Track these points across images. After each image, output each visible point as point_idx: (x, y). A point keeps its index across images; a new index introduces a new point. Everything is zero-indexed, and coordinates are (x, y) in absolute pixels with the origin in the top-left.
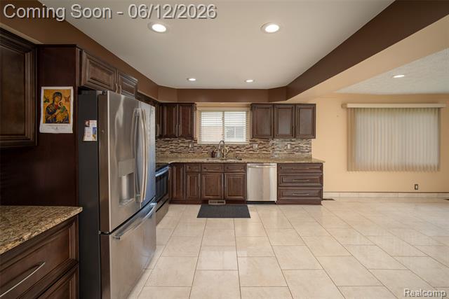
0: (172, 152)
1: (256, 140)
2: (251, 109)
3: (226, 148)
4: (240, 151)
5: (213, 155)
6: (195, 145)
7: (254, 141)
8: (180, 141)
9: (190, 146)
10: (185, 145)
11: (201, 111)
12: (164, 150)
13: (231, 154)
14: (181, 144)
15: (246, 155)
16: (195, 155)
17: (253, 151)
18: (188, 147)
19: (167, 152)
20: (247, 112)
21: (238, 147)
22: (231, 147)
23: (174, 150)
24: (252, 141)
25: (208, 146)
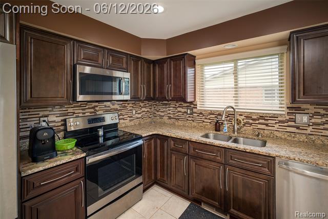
0: (170, 118)
1: (304, 106)
2: (289, 49)
3: (241, 118)
4: (267, 125)
5: (218, 127)
6: (195, 110)
7: (298, 109)
8: (177, 104)
9: (189, 112)
10: (183, 110)
11: (202, 66)
12: (162, 114)
13: (248, 129)
14: (179, 109)
15: (279, 135)
16: (194, 124)
17: (298, 128)
18: (186, 113)
19: (164, 117)
20: (281, 55)
21: (262, 117)
22: (247, 117)
23: (172, 116)
24: (294, 108)
25: (211, 113)
